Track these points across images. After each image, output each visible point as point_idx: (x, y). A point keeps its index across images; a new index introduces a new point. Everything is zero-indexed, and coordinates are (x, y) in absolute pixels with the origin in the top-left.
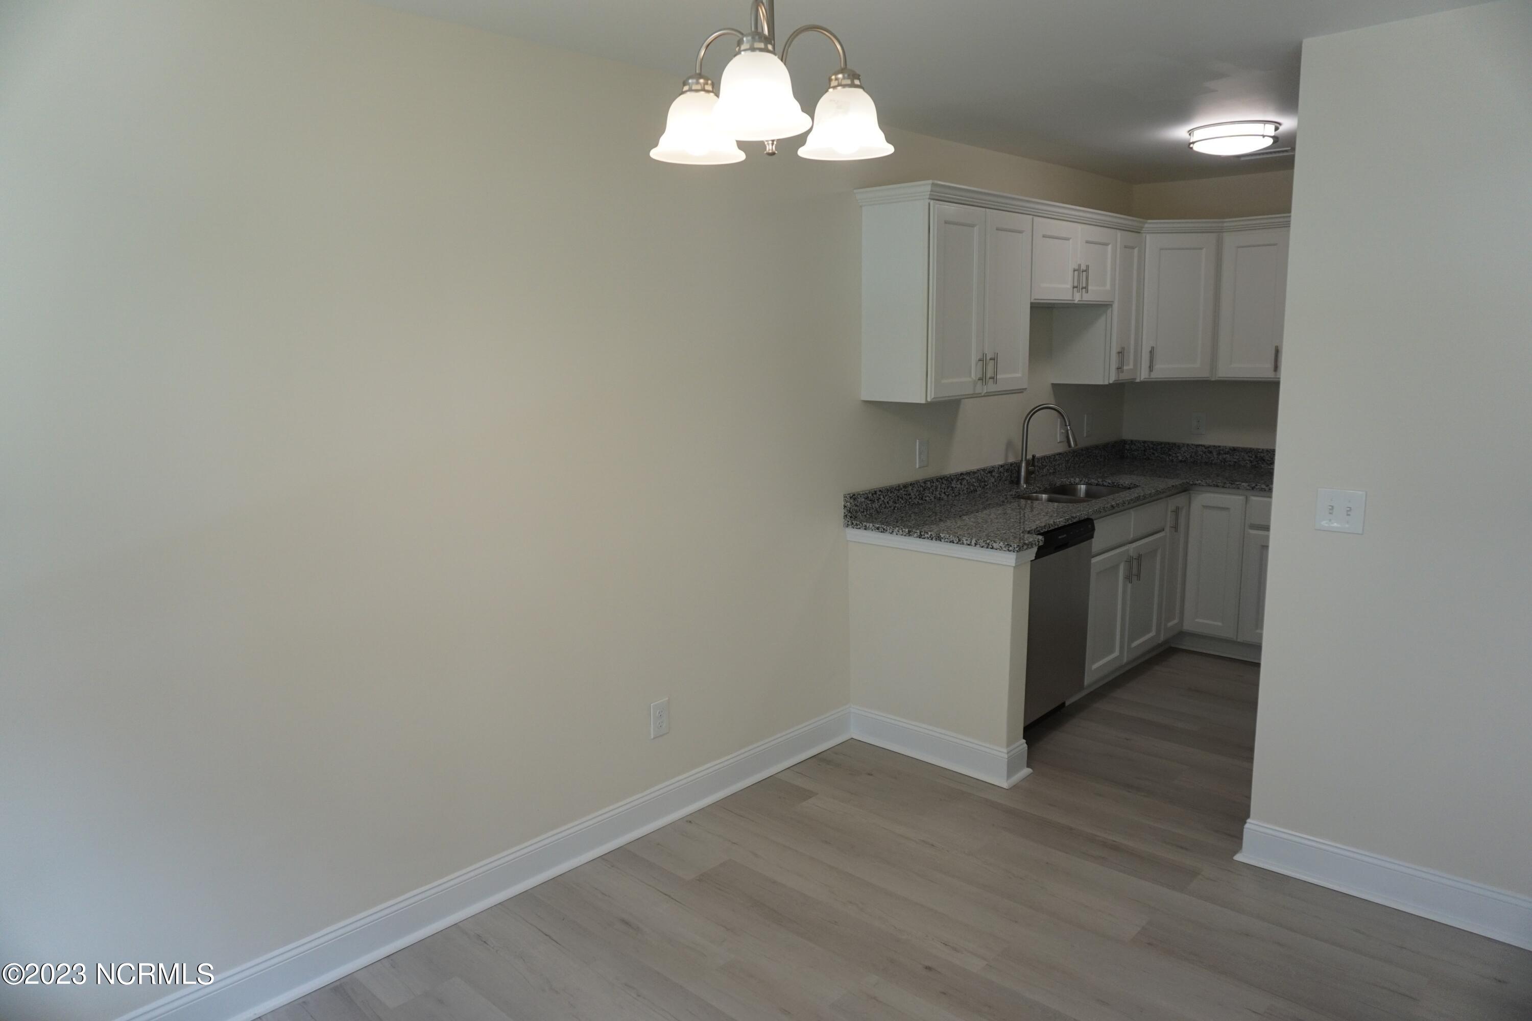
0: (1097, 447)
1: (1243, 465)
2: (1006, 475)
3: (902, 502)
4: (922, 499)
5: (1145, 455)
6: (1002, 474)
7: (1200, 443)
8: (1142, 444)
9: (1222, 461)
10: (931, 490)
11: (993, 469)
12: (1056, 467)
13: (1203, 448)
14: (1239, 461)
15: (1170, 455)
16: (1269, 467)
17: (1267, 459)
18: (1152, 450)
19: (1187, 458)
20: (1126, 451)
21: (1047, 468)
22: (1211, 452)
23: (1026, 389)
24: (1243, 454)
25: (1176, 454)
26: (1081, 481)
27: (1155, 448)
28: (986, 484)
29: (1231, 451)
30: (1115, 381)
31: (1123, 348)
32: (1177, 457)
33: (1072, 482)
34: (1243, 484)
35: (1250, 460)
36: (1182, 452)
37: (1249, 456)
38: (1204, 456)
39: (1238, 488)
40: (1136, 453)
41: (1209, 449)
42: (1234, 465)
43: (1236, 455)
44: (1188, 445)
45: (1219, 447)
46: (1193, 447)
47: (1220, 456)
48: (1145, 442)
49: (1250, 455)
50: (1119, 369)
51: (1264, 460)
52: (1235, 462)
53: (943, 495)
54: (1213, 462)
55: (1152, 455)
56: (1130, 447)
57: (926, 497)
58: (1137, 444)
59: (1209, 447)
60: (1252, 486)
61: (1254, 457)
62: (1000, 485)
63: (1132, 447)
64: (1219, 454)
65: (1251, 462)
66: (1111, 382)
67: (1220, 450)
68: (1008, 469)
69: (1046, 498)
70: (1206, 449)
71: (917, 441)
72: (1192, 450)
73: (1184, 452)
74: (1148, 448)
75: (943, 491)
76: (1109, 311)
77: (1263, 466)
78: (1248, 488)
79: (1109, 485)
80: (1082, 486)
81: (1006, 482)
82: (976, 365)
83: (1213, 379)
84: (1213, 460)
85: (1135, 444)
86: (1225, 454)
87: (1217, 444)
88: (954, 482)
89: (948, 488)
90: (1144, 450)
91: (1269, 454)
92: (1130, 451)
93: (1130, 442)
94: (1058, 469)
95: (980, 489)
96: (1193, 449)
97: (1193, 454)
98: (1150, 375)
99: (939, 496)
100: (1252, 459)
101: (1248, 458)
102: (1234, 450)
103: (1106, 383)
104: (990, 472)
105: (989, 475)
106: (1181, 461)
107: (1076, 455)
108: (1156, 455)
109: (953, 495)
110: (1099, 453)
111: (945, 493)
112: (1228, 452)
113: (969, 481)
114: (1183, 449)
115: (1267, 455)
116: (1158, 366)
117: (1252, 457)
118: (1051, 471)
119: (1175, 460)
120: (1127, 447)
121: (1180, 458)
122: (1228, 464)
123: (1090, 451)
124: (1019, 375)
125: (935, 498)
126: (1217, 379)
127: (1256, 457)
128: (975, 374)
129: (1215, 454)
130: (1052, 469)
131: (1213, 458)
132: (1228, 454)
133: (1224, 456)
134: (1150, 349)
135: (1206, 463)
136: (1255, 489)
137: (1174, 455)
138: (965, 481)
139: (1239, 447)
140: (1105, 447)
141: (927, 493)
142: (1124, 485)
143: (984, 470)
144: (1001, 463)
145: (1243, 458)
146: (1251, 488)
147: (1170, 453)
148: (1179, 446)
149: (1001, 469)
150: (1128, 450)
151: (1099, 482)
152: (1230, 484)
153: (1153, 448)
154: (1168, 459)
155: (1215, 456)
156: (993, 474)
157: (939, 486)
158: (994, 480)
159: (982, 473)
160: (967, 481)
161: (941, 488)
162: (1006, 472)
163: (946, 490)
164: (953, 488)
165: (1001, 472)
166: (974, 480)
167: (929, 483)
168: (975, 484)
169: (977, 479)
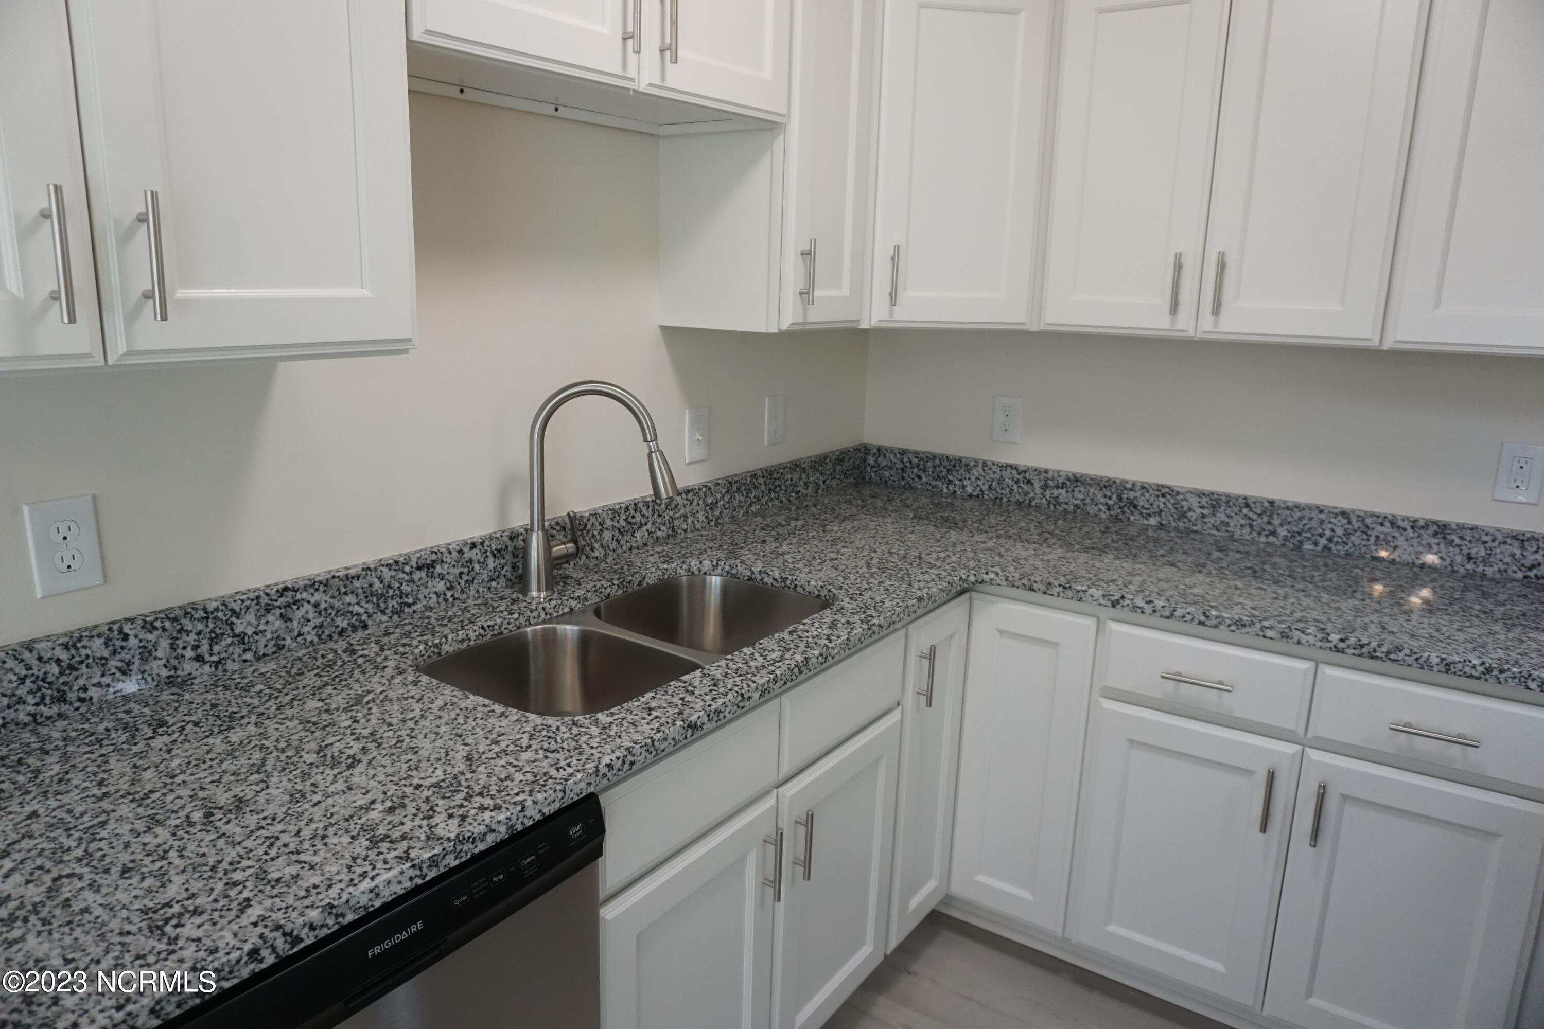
0: (795, 466)
1: (1091, 512)
2: (491, 565)
4: (61, 699)
5: (903, 478)
6: (477, 567)
7: (1011, 462)
8: (899, 456)
9: (1049, 502)
10: (113, 663)
11: (434, 557)
12: (676, 523)
13: (1014, 472)
14: (1084, 504)
15: (950, 482)
16: (1145, 522)
17: (1141, 504)
18: (915, 470)
19: (981, 490)
20: (868, 469)
21: (645, 528)
22: (1029, 482)
23: (409, 340)
24: (1092, 490)
25: (960, 480)
26: (715, 567)
27: (921, 466)
28: (410, 601)
29: (1068, 483)
30: (792, 324)
31: (813, 242)
32: (964, 487)
33: (695, 570)
34: (1092, 591)
35: (1107, 504)
36: (973, 478)
37: (1105, 496)
38: (1015, 487)
39: (1080, 600)
40: (887, 474)
41: (1024, 475)
42: (1075, 512)
43: (1080, 492)
44: (985, 463)
45: (1046, 471)
46: (994, 468)
47: (1048, 493)
48: (903, 452)
49: (1108, 494)
50: (806, 295)
51: (1135, 507)
52: (1077, 506)
53: (189, 667)
54: (1033, 503)
55: (916, 479)
56: (876, 461)
57: (84, 689)
58: (888, 455)
59: (1025, 472)
60: (1113, 598)
61: (1114, 497)
62: (473, 592)
63: (880, 460)
64: (1045, 487)
65: (1109, 509)
66: (784, 326)
67: (1048, 479)
68: (499, 551)
70: (1019, 474)
71: (25, 509)
72: (992, 476)
73: (977, 478)
74: (908, 464)
75: (189, 653)
76: (778, 144)
77: (1132, 518)
78: (1102, 601)
80: (714, 578)
81: (494, 584)
82: (24, 235)
83: (1034, 329)
84: (1033, 498)
85: (885, 456)
86: (1057, 487)
87: (1042, 464)
88: (251, 617)
89: (213, 641)
90: (902, 469)
91: (1147, 495)
92: (874, 469)
93: (875, 451)
94: (684, 526)
95: (385, 618)
96: (995, 473)
97: (994, 484)
98: (891, 313)
99: (165, 673)
100: (1110, 502)
101: (1102, 500)
102: (1076, 480)
103: (774, 329)
104: (427, 566)
106: (971, 496)
107: (738, 489)
108: (924, 480)
109: (249, 656)
110: (800, 479)
111: (199, 658)
112: (1064, 483)
113: (323, 606)
114: (974, 471)
115: (1143, 495)
116: (907, 294)
117: (1110, 498)
118: (659, 534)
119: (959, 493)
120: (871, 460)
121: (969, 489)
122: (1061, 509)
123: (775, 476)
124: (365, 293)
126: (1043, 327)
127: (1120, 498)
129: (1037, 485)
130: (663, 528)
131: (1032, 495)
132: (1062, 488)
133: (1056, 492)
134: (892, 253)
135: (1019, 503)
136: (1118, 606)
137: (957, 482)
139: (1086, 476)
140: (819, 462)
141: (90, 675)
142: (807, 588)
143: (395, 565)
144: (476, 533)
145: (1092, 500)
146: (1109, 604)
147: (950, 478)
148: (967, 465)
149: (475, 554)
150: (873, 467)
152: (1061, 589)
153: (918, 465)
154: (945, 490)
155: (1038, 490)
156: (438, 569)
157: (164, 643)
158: (441, 586)
159: (387, 574)
160: (316, 605)
161: (173, 647)
162: (490, 560)
163: (204, 649)
164: (241, 638)
165: (471, 561)
166: (349, 599)
167: (99, 642)
168: (356, 609)
169: (369, 594)
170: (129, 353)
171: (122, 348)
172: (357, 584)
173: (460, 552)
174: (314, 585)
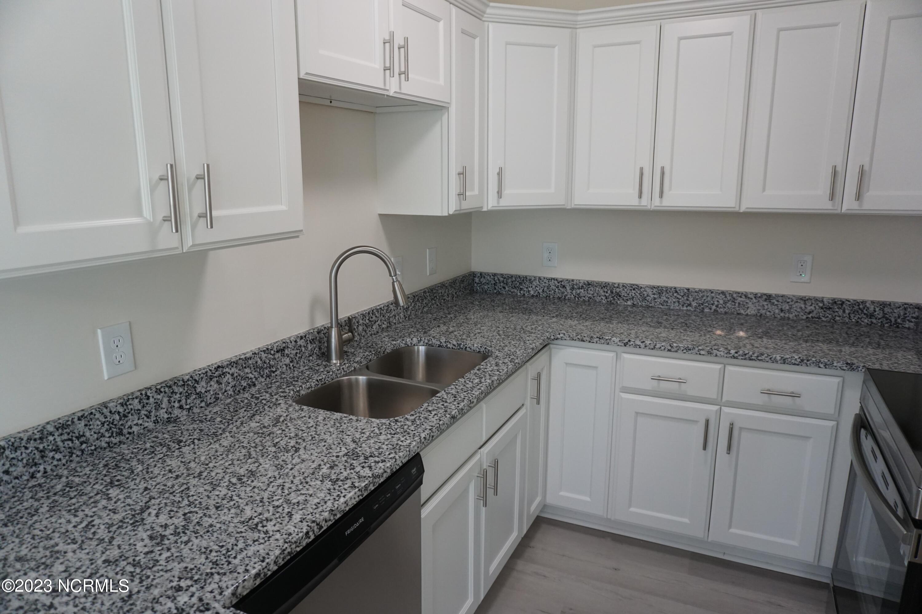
0: (442, 285)
1: (597, 300)
2: (310, 348)
3: (58, 456)
4: (120, 433)
5: (495, 289)
6: (303, 349)
7: (553, 277)
8: (492, 277)
9: (575, 297)
10: (143, 412)
11: (284, 345)
12: (391, 319)
13: (556, 282)
14: (594, 297)
15: (521, 289)
16: (626, 303)
17: (623, 294)
18: (502, 284)
19: (538, 293)
20: (476, 285)
21: (377, 323)
22: (564, 287)
23: (302, 231)
24: (597, 289)
25: (527, 288)
26: (419, 341)
27: (505, 282)
28: (274, 370)
29: (584, 286)
30: (455, 211)
31: (465, 168)
32: (529, 291)
33: (409, 343)
34: (614, 339)
35: (605, 296)
36: (534, 287)
37: (604, 292)
38: (557, 290)
39: (608, 344)
40: (486, 287)
41: (561, 284)
42: (589, 301)
43: (591, 290)
44: (540, 278)
45: (573, 281)
46: (545, 280)
47: (574, 291)
48: (495, 275)
49: (606, 290)
50: (462, 195)
51: (620, 296)
52: (590, 298)
53: (177, 412)
54: (567, 298)
55: (503, 289)
56: (479, 280)
57: (130, 427)
58: (486, 277)
59: (562, 281)
60: (625, 342)
61: (609, 292)
62: (302, 363)
63: (482, 280)
64: (573, 289)
65: (606, 298)
66: (451, 213)
67: (574, 285)
68: (313, 340)
69: (365, 381)
70: (558, 283)
71: (99, 331)
72: (544, 284)
73: (536, 286)
74: (498, 281)
75: (177, 405)
76: (445, 117)
77: (619, 302)
78: (619, 344)
79: (454, 347)
80: (420, 347)
81: (311, 358)
82: (153, 189)
83: (569, 207)
84: (567, 295)
85: (484, 277)
86: (579, 288)
87: (570, 277)
89: (187, 397)
90: (495, 284)
91: (626, 290)
92: (479, 285)
93: (479, 275)
94: (394, 321)
95: (263, 380)
96: (545, 283)
97: (545, 289)
98: (498, 203)
99: (166, 416)
100: (607, 295)
101: (603, 294)
102: (589, 284)
103: (445, 214)
104: (281, 351)
105: (278, 355)
106: (533, 296)
107: (418, 299)
108: (507, 289)
109: (203, 404)
110: (445, 292)
111: (181, 407)
112: (582, 286)
113: (235, 375)
114: (534, 283)
115: (623, 290)
116: (506, 192)
117: (607, 293)
118: (384, 326)
119: (526, 295)
120: (477, 280)
121: (532, 293)
122: (582, 300)
123: (434, 291)
124: (283, 207)
125: (156, 422)
126: (573, 206)
127: (612, 292)
128: (152, 210)
129: (568, 288)
130: (385, 323)
131: (566, 293)
132: (582, 289)
133: (578, 291)
134: (498, 170)
135: (559, 298)
136: (628, 345)
137: (525, 289)
138: (228, 376)
139: (594, 281)
140: (453, 282)
141: (133, 420)
142: (473, 348)
143: (267, 351)
144: (302, 330)
145: (598, 294)
146: (623, 345)
147: (521, 287)
148: (530, 280)
149: (301, 342)
150: (478, 284)
151: (441, 343)
152: (598, 339)
153: (503, 282)
154: (519, 294)
155: (569, 291)
156: (286, 352)
157: (165, 400)
158: (288, 361)
159: (264, 355)
160: (232, 375)
161: (169, 402)
162: (309, 345)
163: (183, 402)
164: (199, 395)
165: (300, 346)
166: (247, 370)
167: (136, 401)
168: (250, 375)
169: (256, 367)
170: (193, 246)
171: (190, 243)
172: (250, 362)
173: (296, 341)
174: (232, 364)
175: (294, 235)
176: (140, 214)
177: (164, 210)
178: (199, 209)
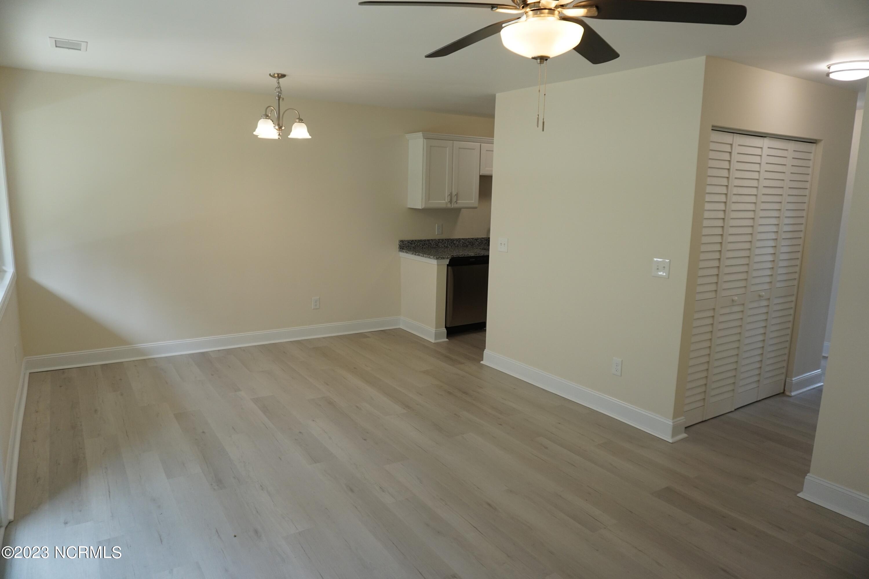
3: (427, 246)
4: (437, 246)
10: (442, 243)
28: (474, 244)
53: (449, 246)
57: (439, 245)
71: (437, 225)
75: (449, 244)
82: (448, 196)
88: (455, 241)
89: (451, 243)
95: (471, 245)
99: (446, 246)
105: (475, 241)
109: (455, 246)
111: (450, 245)
124: (473, 202)
125: (444, 246)
128: (447, 200)
138: (461, 242)
141: (440, 244)
143: (472, 239)
144: (483, 237)
149: (483, 240)
156: (478, 240)
157: (447, 242)
158: (478, 243)
159: (471, 239)
160: (463, 242)
161: (448, 243)
162: (485, 241)
163: (450, 244)
164: (454, 244)
165: (482, 240)
166: (466, 242)
167: (441, 240)
168: (467, 243)
169: (469, 242)
170: (453, 207)
172: (467, 240)
173: (481, 239)
174: (462, 239)
175: (476, 208)
176: (445, 200)
177: (449, 200)
178: (455, 200)
